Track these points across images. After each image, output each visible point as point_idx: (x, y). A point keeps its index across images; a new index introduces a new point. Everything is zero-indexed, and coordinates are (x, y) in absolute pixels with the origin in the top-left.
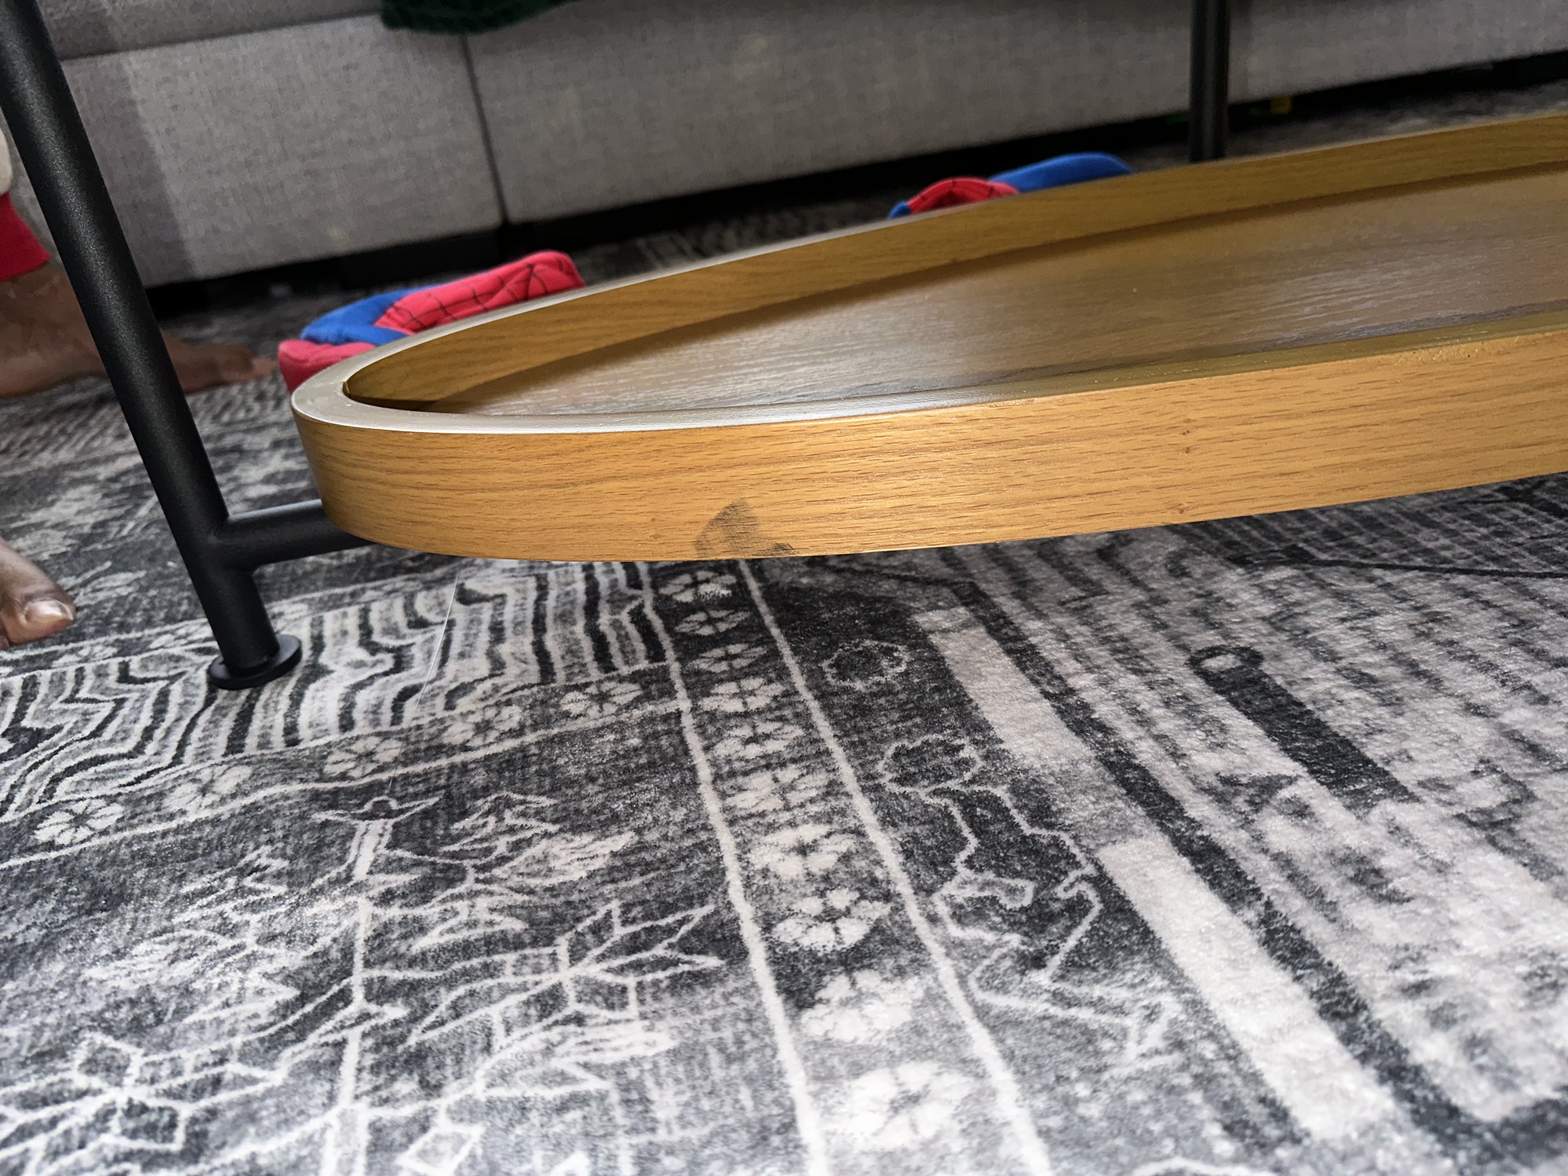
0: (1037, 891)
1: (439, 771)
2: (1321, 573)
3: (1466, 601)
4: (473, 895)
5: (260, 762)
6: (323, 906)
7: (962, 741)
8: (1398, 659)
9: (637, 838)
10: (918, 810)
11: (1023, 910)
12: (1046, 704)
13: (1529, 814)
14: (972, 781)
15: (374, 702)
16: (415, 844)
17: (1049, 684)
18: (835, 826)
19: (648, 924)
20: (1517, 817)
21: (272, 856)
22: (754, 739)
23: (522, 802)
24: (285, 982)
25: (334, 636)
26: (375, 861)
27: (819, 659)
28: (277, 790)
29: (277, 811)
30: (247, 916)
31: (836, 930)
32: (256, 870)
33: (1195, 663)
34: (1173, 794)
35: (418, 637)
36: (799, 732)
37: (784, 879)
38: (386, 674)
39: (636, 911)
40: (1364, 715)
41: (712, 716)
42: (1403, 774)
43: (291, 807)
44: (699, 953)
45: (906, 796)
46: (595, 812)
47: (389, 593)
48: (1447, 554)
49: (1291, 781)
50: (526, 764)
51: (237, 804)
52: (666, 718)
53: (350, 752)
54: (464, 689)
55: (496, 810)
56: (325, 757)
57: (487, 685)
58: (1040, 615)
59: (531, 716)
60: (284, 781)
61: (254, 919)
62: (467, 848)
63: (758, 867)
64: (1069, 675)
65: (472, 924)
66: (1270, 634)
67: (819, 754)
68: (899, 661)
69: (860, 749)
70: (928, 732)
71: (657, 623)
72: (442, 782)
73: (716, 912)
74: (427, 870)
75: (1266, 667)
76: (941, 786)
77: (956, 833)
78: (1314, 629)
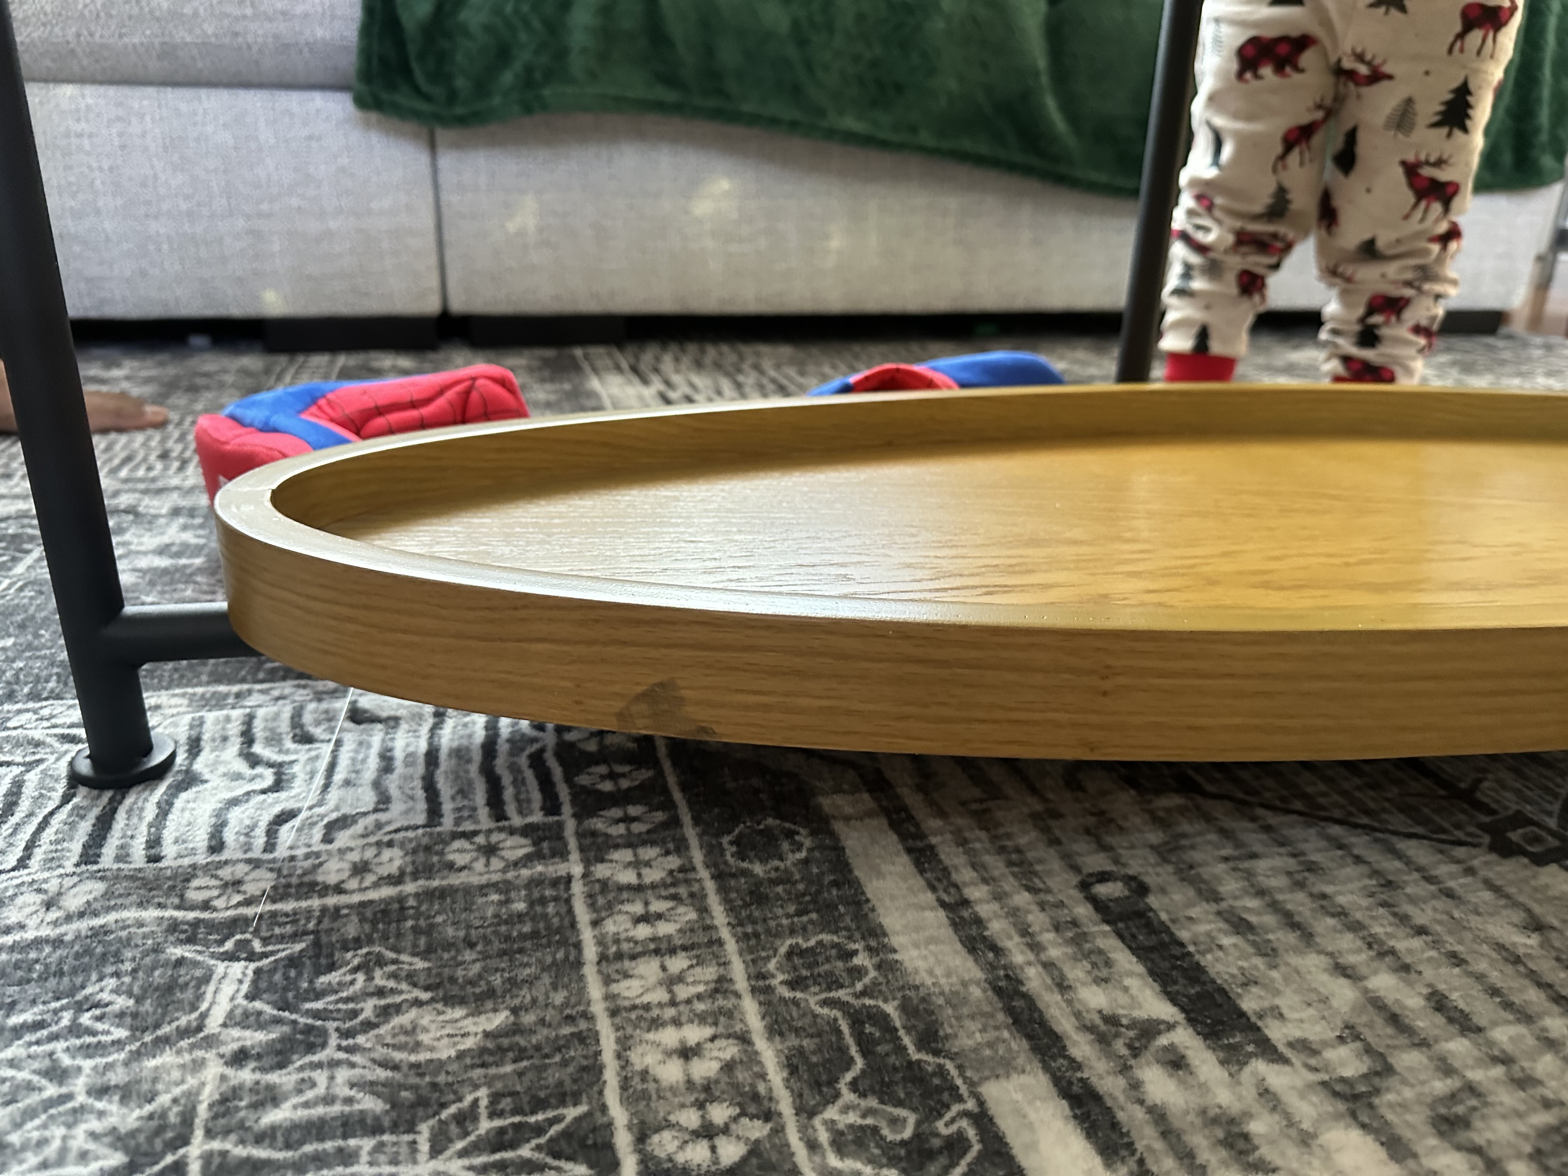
0: (918, 1124)
1: (309, 911)
2: (1208, 805)
3: (1340, 853)
4: (334, 1064)
5: (117, 877)
6: (167, 1058)
7: (856, 946)
8: (1275, 906)
9: (512, 1018)
10: (808, 1020)
11: (903, 1143)
12: (942, 914)
13: (1388, 1090)
14: (864, 993)
15: (247, 822)
16: (275, 997)
17: (945, 891)
18: (721, 1030)
19: (517, 1119)
20: (1377, 1091)
21: (116, 991)
22: (645, 919)
23: (395, 962)
24: (114, 1146)
25: (213, 740)
26: (232, 1011)
27: (719, 834)
28: (131, 914)
29: (129, 939)
30: (79, 1061)
31: (713, 1149)
32: (97, 1005)
33: (1085, 886)
34: (1058, 1029)
35: (301, 754)
36: (693, 915)
37: (665, 1084)
38: (264, 792)
39: (506, 1103)
40: (1240, 963)
41: (604, 885)
42: (1276, 1032)
43: (145, 937)
44: (569, 1159)
45: (796, 1002)
46: (472, 983)
47: (278, 699)
48: (1322, 801)
49: (1171, 1027)
50: (402, 919)
51: (84, 925)
52: (555, 883)
53: (216, 877)
54: (343, 822)
55: (365, 967)
56: (188, 880)
57: (370, 819)
58: (942, 814)
59: (413, 863)
60: (141, 905)
61: (87, 1064)
62: (331, 1007)
63: (638, 1067)
64: (965, 884)
65: (328, 1100)
66: (1158, 864)
67: (711, 943)
68: (799, 847)
69: (753, 942)
70: (821, 932)
71: (557, 772)
72: (311, 926)
73: (588, 1115)
74: (286, 1029)
75: (1153, 901)
76: (832, 994)
77: (843, 1050)
78: (1200, 865)
